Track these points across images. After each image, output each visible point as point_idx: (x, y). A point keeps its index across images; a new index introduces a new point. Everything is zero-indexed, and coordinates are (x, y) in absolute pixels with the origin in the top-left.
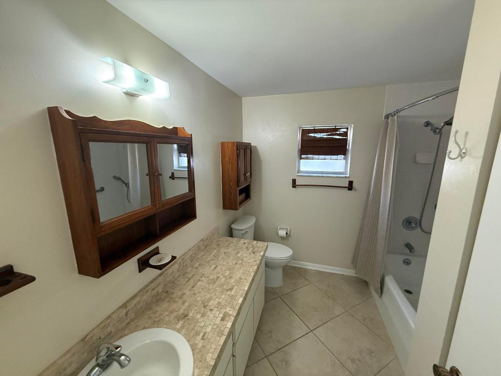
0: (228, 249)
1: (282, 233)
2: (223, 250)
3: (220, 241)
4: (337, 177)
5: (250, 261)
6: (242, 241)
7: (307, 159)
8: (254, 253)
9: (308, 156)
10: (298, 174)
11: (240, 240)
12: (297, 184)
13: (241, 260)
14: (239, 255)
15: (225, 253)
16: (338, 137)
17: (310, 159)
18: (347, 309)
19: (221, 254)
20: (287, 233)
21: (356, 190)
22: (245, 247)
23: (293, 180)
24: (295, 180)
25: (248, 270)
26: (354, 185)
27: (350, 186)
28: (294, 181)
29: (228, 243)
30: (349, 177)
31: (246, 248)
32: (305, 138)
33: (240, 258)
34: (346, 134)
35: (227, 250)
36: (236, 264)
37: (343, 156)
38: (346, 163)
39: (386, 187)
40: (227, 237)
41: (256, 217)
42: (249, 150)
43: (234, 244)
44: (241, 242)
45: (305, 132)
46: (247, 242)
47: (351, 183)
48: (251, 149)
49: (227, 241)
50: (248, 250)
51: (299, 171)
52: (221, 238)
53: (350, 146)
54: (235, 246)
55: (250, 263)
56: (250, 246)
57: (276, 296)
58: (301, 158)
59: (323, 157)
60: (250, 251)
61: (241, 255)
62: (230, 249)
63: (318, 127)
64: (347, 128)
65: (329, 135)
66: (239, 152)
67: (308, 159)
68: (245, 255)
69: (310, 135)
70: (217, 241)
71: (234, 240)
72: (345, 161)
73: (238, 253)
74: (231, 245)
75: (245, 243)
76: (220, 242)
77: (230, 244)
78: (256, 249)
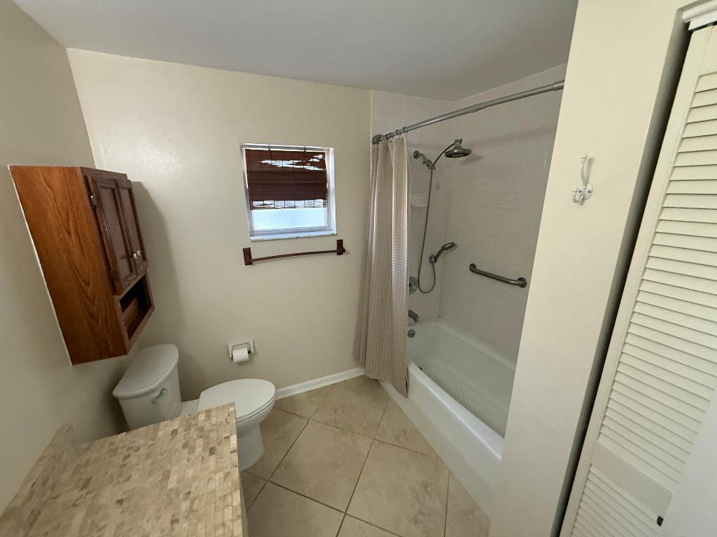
0: (128, 479)
1: (240, 354)
2: (108, 496)
3: (87, 464)
4: (320, 236)
5: (212, 486)
6: (165, 429)
7: (264, 208)
8: (212, 451)
9: (266, 202)
10: (252, 238)
11: (156, 430)
12: (253, 257)
13: (185, 499)
14: (172, 482)
15: (120, 502)
16: (311, 168)
17: (270, 208)
18: (373, 436)
19: (106, 517)
20: (249, 352)
21: (348, 253)
22: (180, 445)
23: (244, 250)
24: (249, 249)
25: (219, 521)
26: (345, 246)
27: (340, 249)
28: (247, 252)
29: (118, 459)
30: (337, 235)
31: (185, 446)
32: (255, 168)
33: (177, 491)
34: (322, 163)
35: (127, 486)
36: (174, 521)
37: (322, 200)
38: (329, 211)
39: (399, 245)
40: (110, 439)
41: (176, 345)
42: (126, 191)
43: (142, 451)
44: (161, 433)
45: (253, 157)
46: (181, 426)
47: (340, 243)
48: (130, 191)
49: (114, 452)
50: (192, 451)
51: (252, 233)
52: (88, 449)
53: (331, 184)
54: (148, 457)
55: (214, 492)
56: (194, 433)
57: (262, 483)
58: (252, 208)
59: (292, 203)
60: (199, 450)
61: (179, 481)
62: (135, 475)
63: (277, 146)
64: (323, 154)
65: (297, 164)
66: (98, 198)
67: (266, 208)
68: (190, 473)
69: (263, 162)
70: (77, 470)
71: (137, 437)
72: (326, 209)
73: (167, 475)
74: (134, 459)
75: (175, 432)
76: (90, 468)
77: (126, 458)
78: (213, 435)
